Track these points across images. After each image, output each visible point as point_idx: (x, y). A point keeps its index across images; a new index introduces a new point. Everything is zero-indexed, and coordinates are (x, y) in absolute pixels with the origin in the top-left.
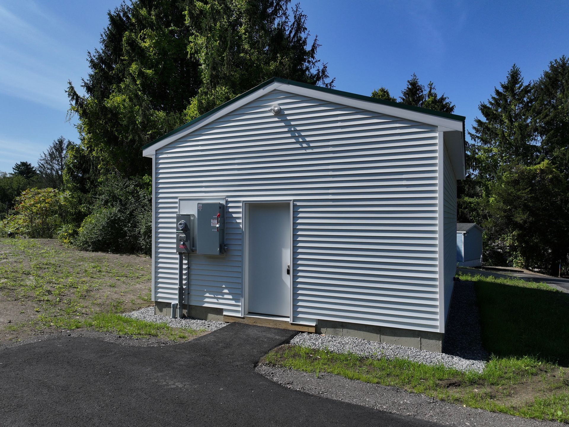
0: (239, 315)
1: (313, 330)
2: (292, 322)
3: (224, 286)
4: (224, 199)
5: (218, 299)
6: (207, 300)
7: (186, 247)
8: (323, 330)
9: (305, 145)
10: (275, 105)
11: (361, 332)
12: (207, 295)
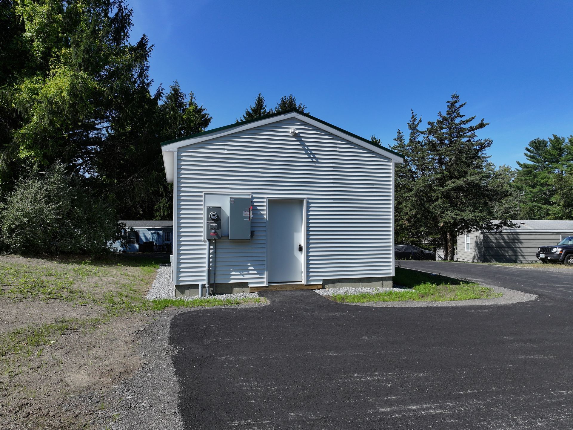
0: (264, 285)
1: (321, 287)
2: (306, 284)
3: (249, 264)
4: (250, 195)
5: (243, 275)
6: (232, 277)
7: (217, 234)
8: (326, 286)
9: (315, 160)
10: (292, 129)
11: (350, 283)
12: (233, 273)
